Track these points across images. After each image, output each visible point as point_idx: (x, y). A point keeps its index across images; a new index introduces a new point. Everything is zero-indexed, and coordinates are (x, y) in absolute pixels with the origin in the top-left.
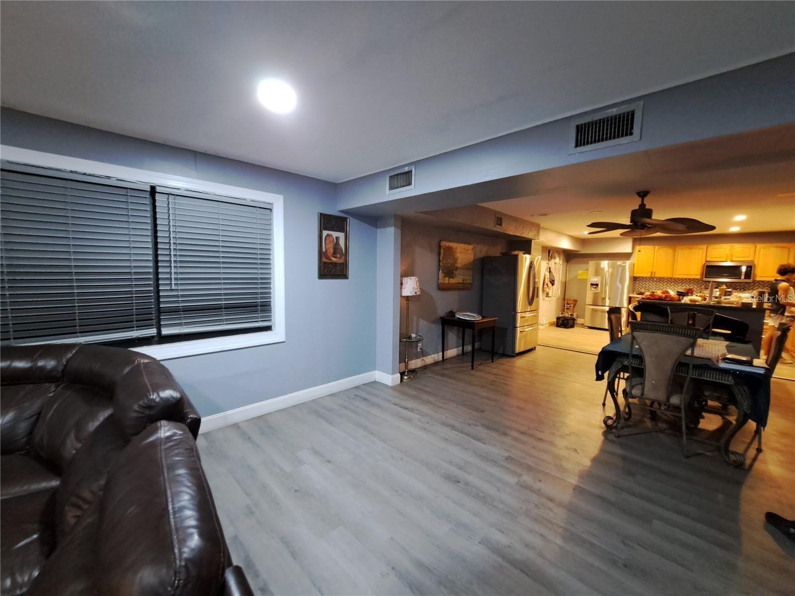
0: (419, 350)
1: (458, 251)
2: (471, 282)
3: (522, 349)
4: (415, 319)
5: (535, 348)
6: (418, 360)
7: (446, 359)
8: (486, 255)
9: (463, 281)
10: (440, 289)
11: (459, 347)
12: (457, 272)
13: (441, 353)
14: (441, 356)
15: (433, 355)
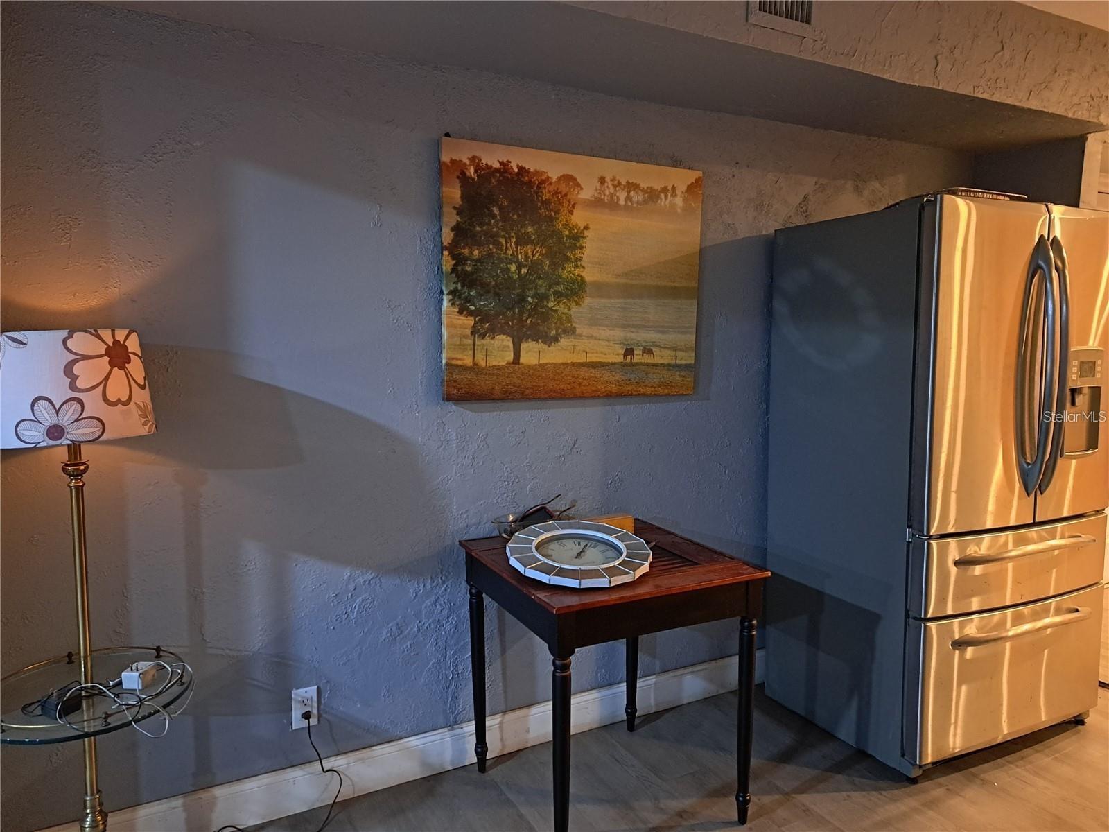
0: (298, 723)
1: (587, 193)
2: (687, 358)
3: (956, 743)
4: (254, 557)
5: (1078, 721)
6: (296, 774)
7: (501, 758)
8: (798, 221)
9: (629, 352)
10: (449, 398)
11: (611, 684)
12: (578, 312)
13: (471, 727)
14: (473, 740)
15: (413, 741)
